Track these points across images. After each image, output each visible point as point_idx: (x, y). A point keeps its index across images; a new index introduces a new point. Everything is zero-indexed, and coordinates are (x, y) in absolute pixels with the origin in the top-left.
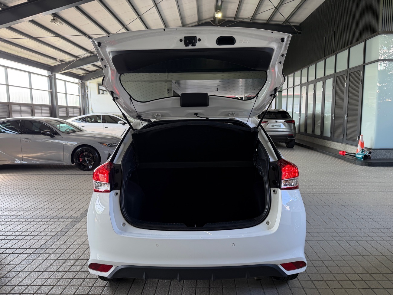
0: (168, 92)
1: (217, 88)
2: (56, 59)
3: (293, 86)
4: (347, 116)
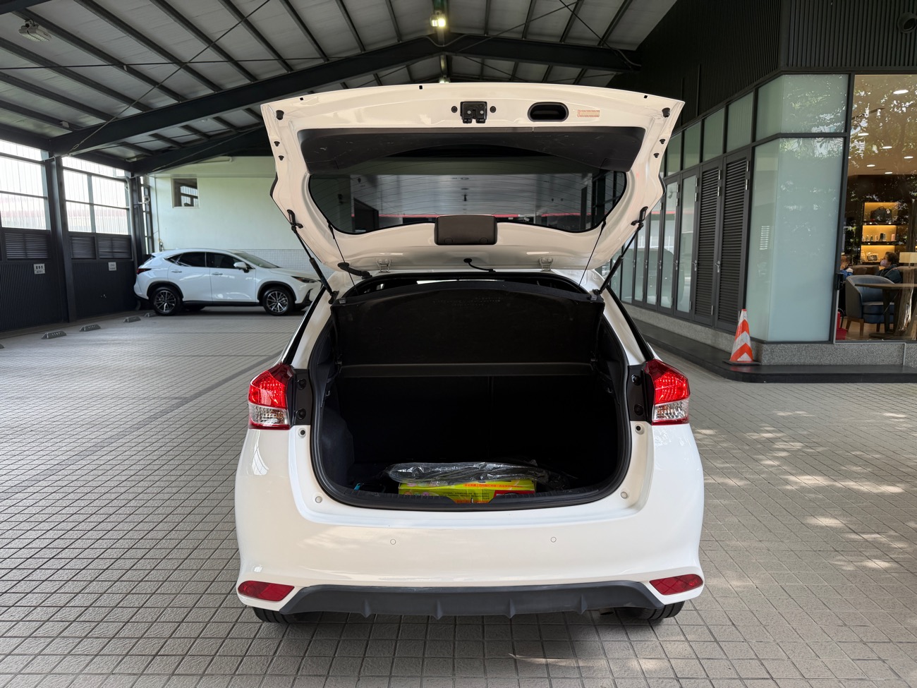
2: (61, 121)
4: (721, 265)
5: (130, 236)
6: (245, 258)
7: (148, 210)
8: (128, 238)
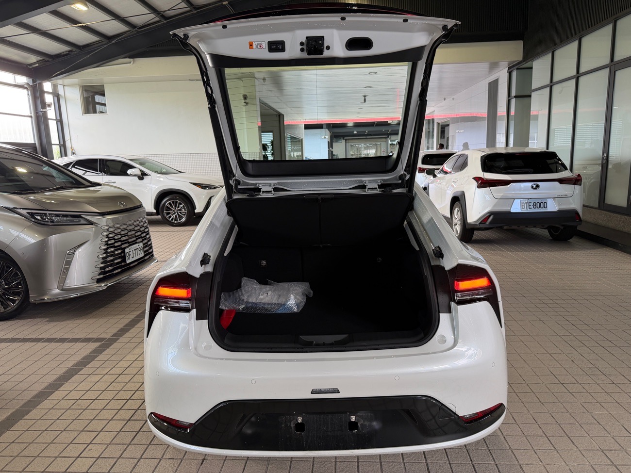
0: (247, 103)
1: (365, 96)
3: (574, 73)
5: (35, 144)
6: (141, 164)
7: (59, 118)
8: (32, 146)
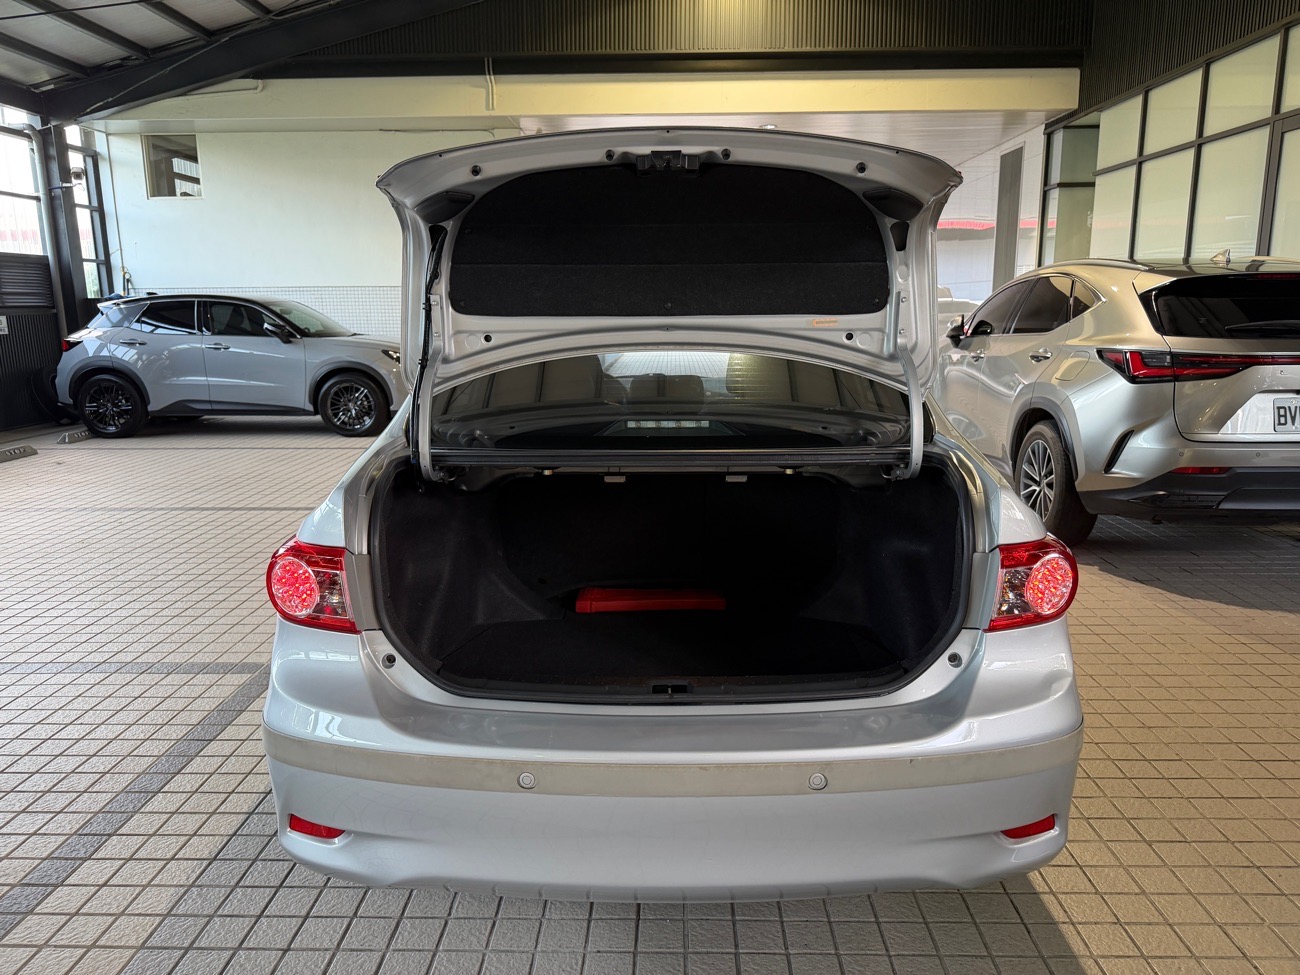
3: (1192, 136)
5: (46, 258)
7: (95, 203)
8: (40, 263)
